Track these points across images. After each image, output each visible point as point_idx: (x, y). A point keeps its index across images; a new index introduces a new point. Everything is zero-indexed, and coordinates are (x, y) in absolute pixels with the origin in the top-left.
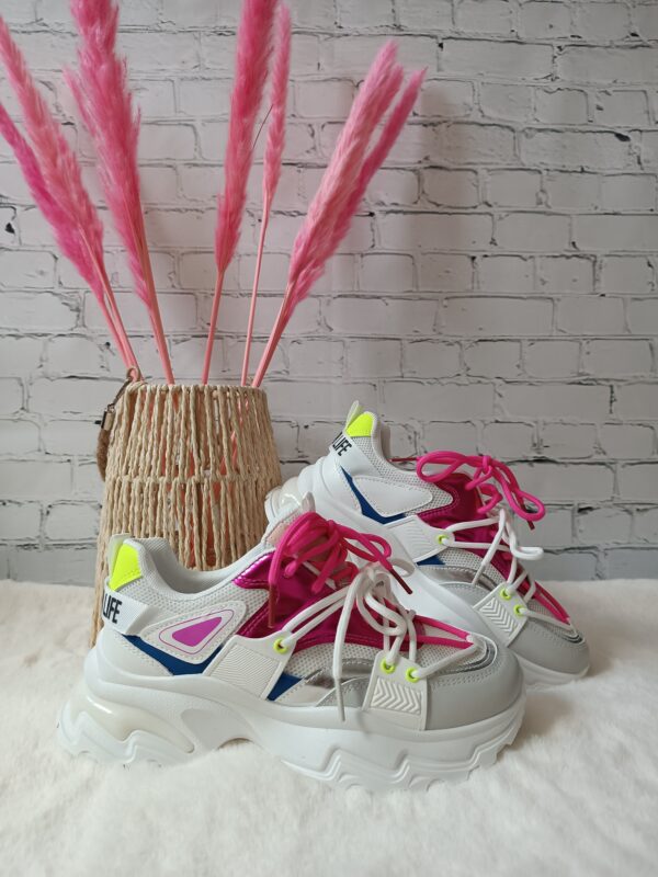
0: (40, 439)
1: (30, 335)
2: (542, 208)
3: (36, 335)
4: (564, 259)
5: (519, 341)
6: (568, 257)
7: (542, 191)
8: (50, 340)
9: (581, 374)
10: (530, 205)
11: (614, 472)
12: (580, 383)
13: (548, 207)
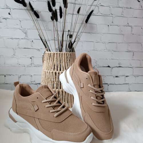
0: (18, 61)
1: (15, 39)
2: (122, 16)
3: (17, 39)
4: (126, 26)
5: (116, 43)
6: (127, 26)
7: (123, 12)
8: (20, 40)
9: (128, 50)
10: (120, 15)
11: (133, 69)
12: (127, 52)
13: (124, 15)
